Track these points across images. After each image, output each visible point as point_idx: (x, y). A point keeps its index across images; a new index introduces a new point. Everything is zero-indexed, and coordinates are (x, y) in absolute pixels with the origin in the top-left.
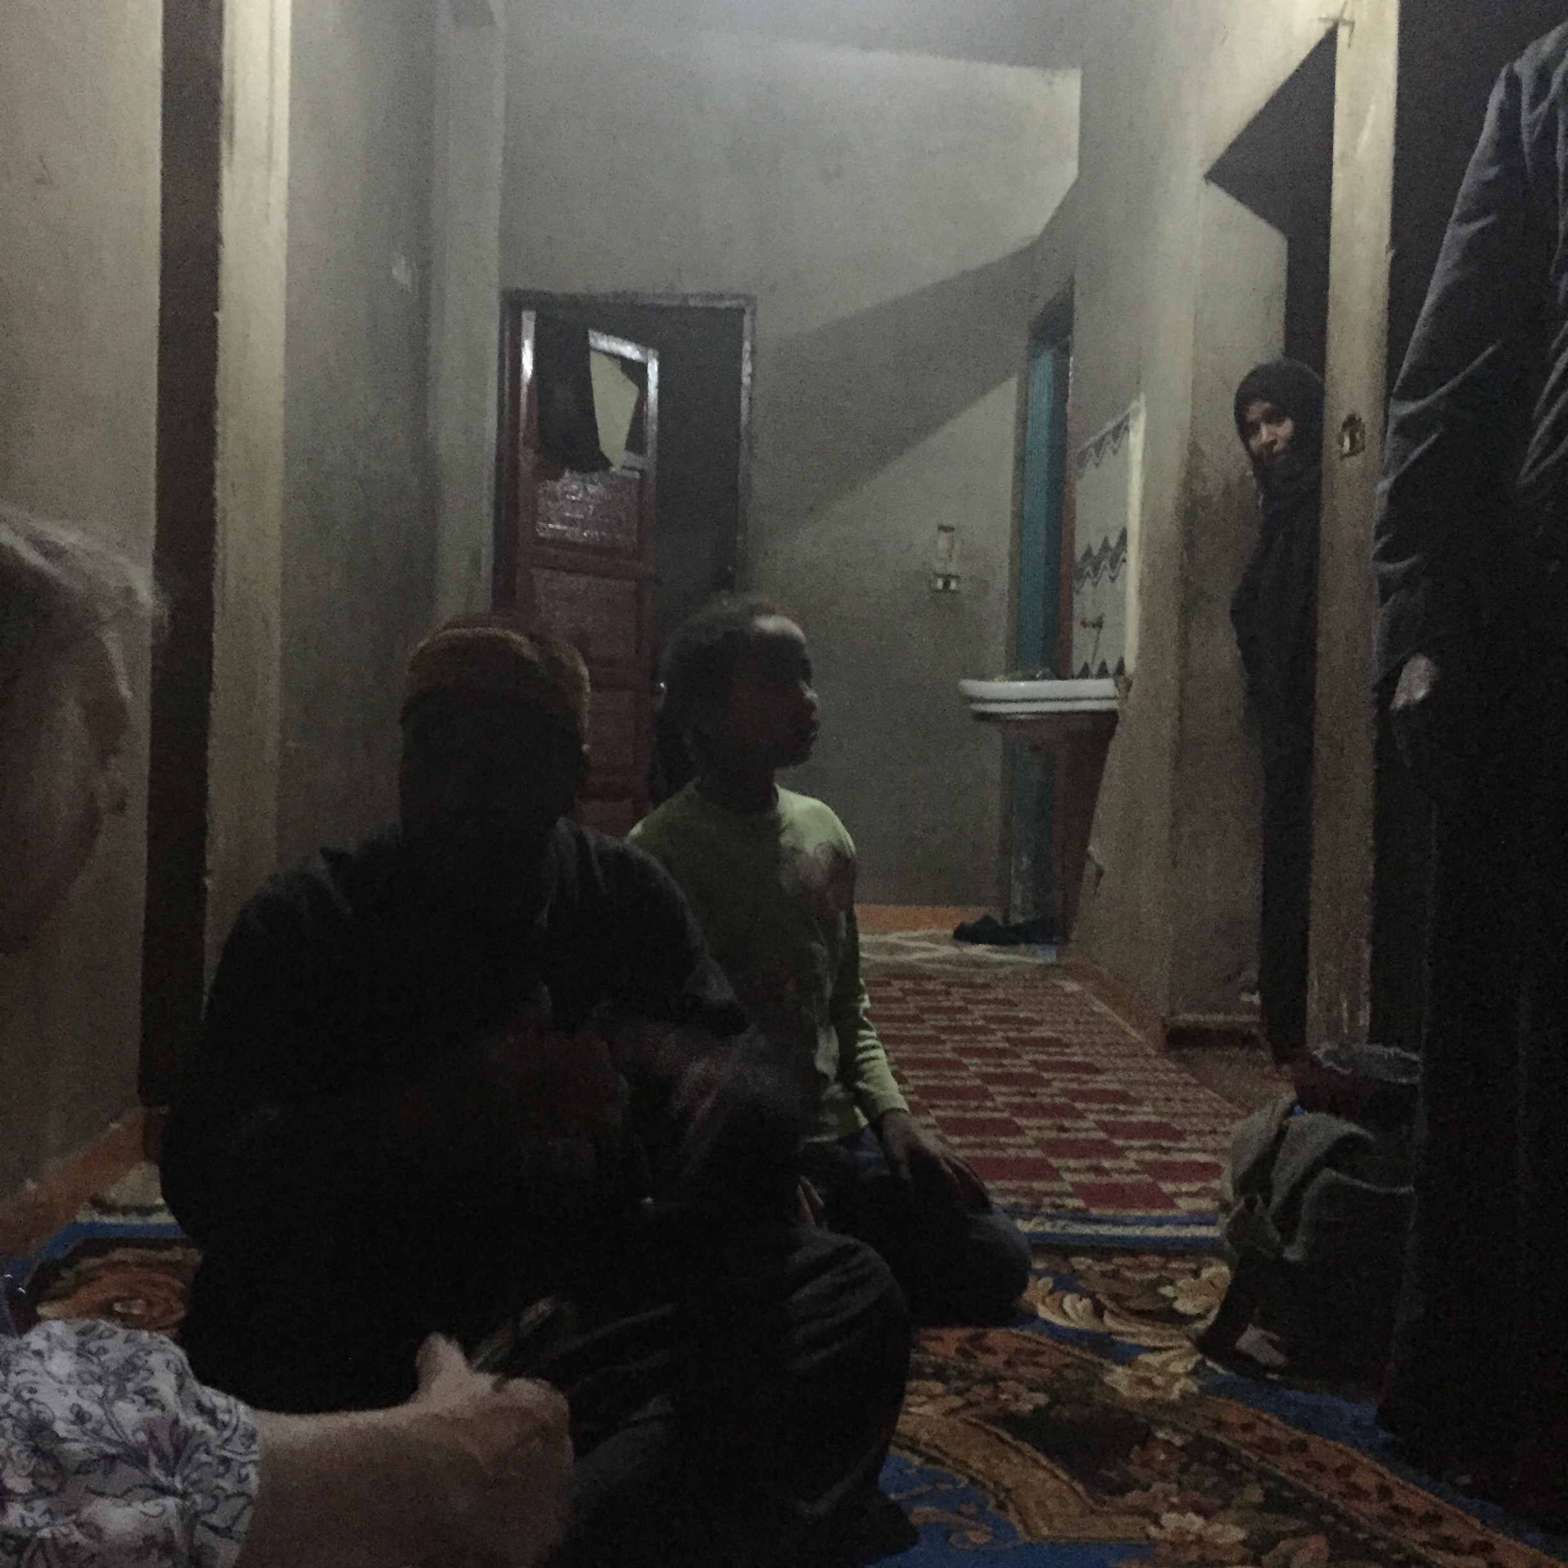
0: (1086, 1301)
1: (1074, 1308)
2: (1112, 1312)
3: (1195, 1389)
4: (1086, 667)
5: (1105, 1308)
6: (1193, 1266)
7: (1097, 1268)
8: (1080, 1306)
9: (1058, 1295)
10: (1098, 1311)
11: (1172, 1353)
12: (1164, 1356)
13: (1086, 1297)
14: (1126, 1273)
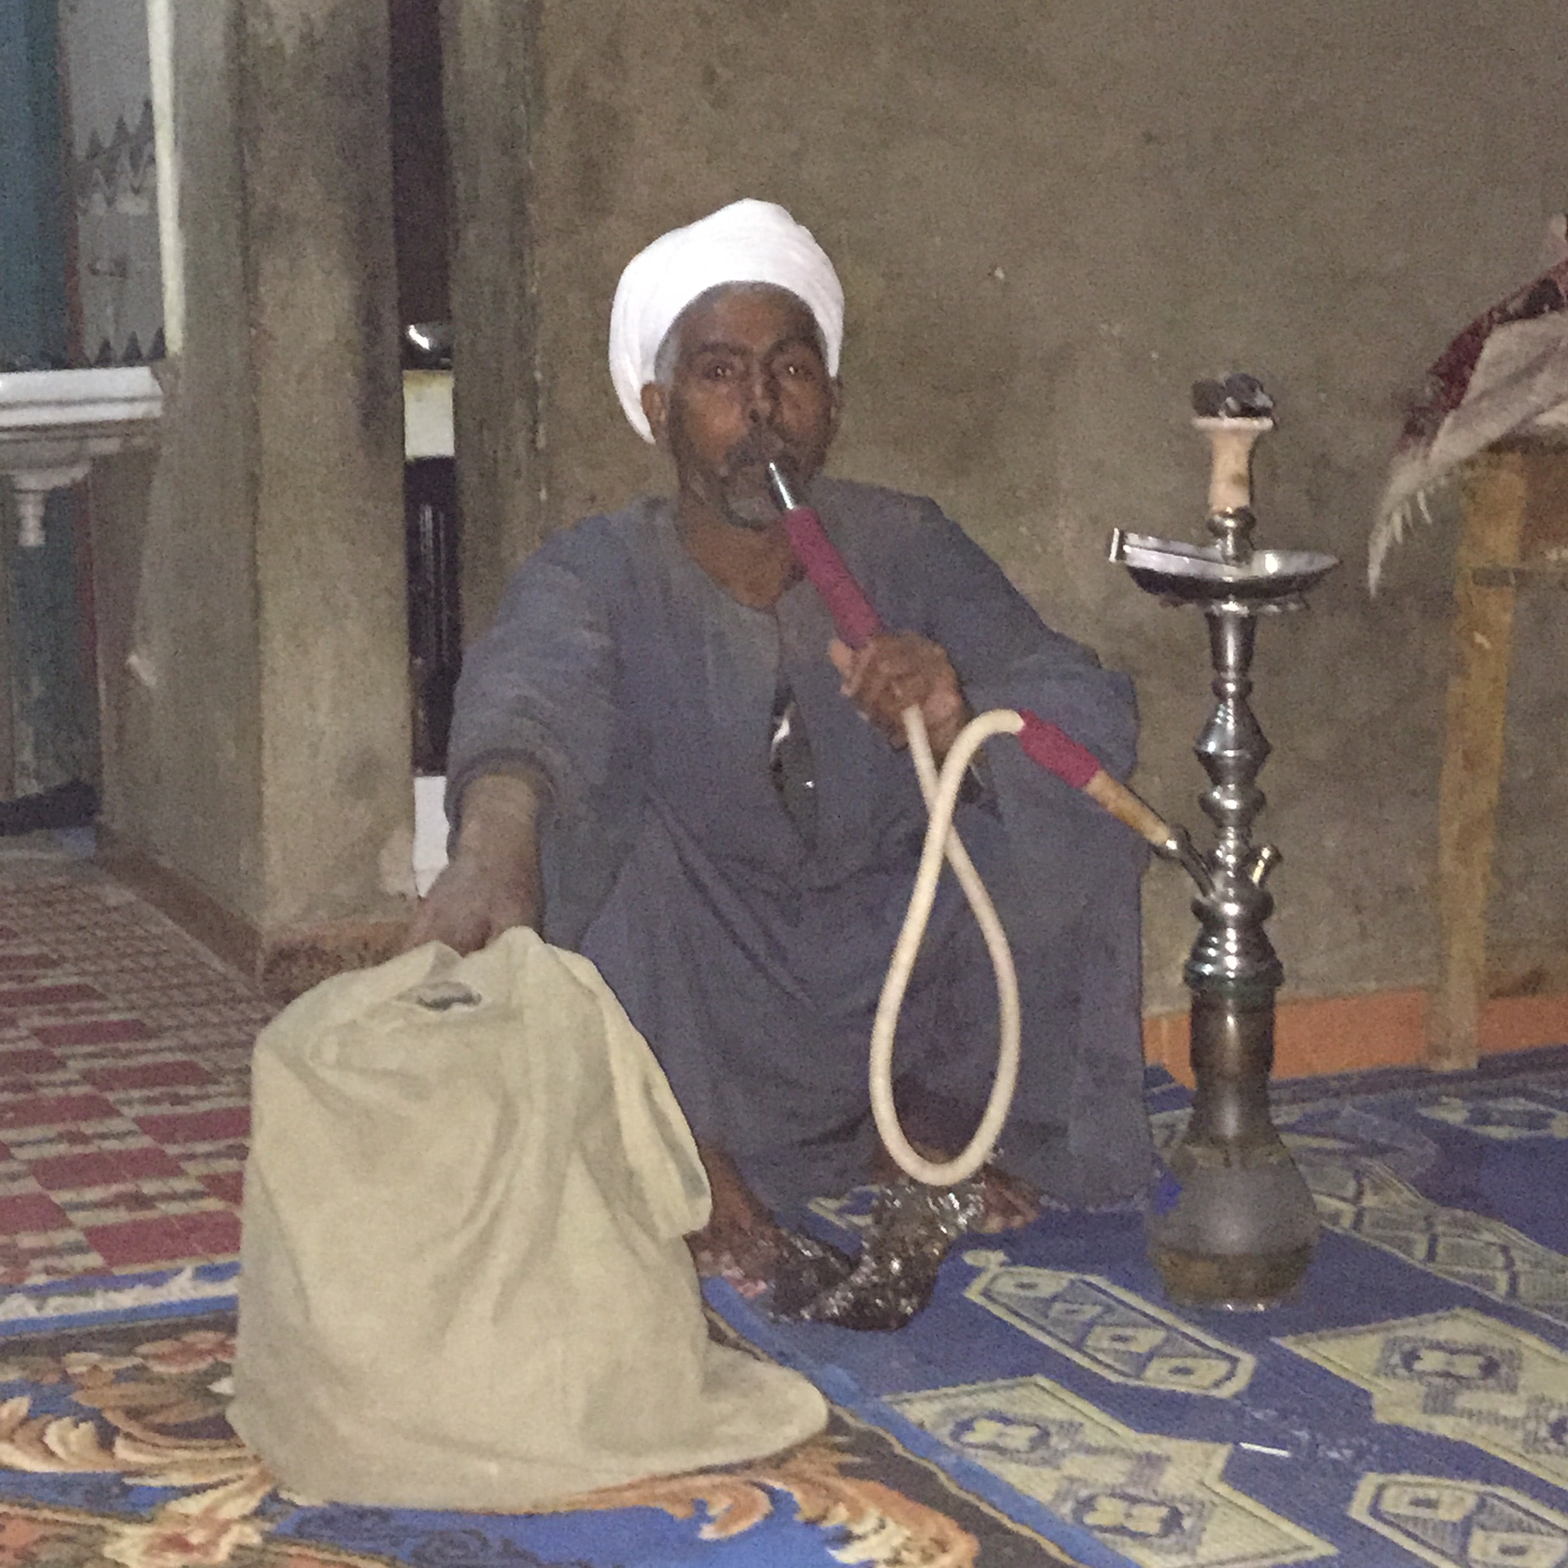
0: (86, 1427)
1: (63, 1442)
2: (128, 1436)
3: (256, 1540)
4: (106, 346)
5: (116, 1430)
7: (107, 1367)
8: (74, 1436)
9: (35, 1425)
10: (106, 1438)
11: (224, 1490)
12: (211, 1497)
13: (84, 1420)
14: (158, 1368)
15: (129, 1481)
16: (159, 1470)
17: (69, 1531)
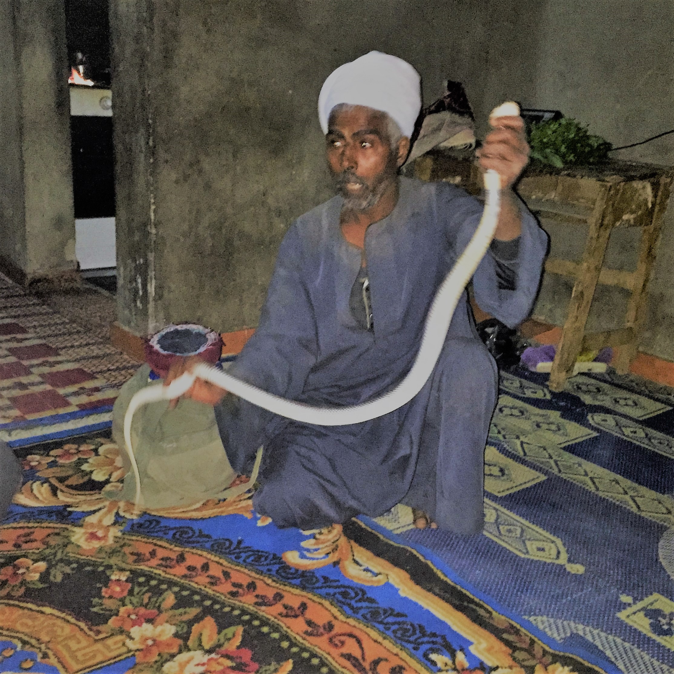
0: (46, 486)
1: (40, 492)
2: (62, 491)
5: (57, 488)
6: (93, 447)
7: (44, 461)
8: (43, 490)
9: (28, 485)
10: (54, 491)
11: (101, 512)
12: (98, 515)
13: (44, 483)
14: (61, 461)
15: (69, 509)
16: (77, 505)
17: (57, 531)
